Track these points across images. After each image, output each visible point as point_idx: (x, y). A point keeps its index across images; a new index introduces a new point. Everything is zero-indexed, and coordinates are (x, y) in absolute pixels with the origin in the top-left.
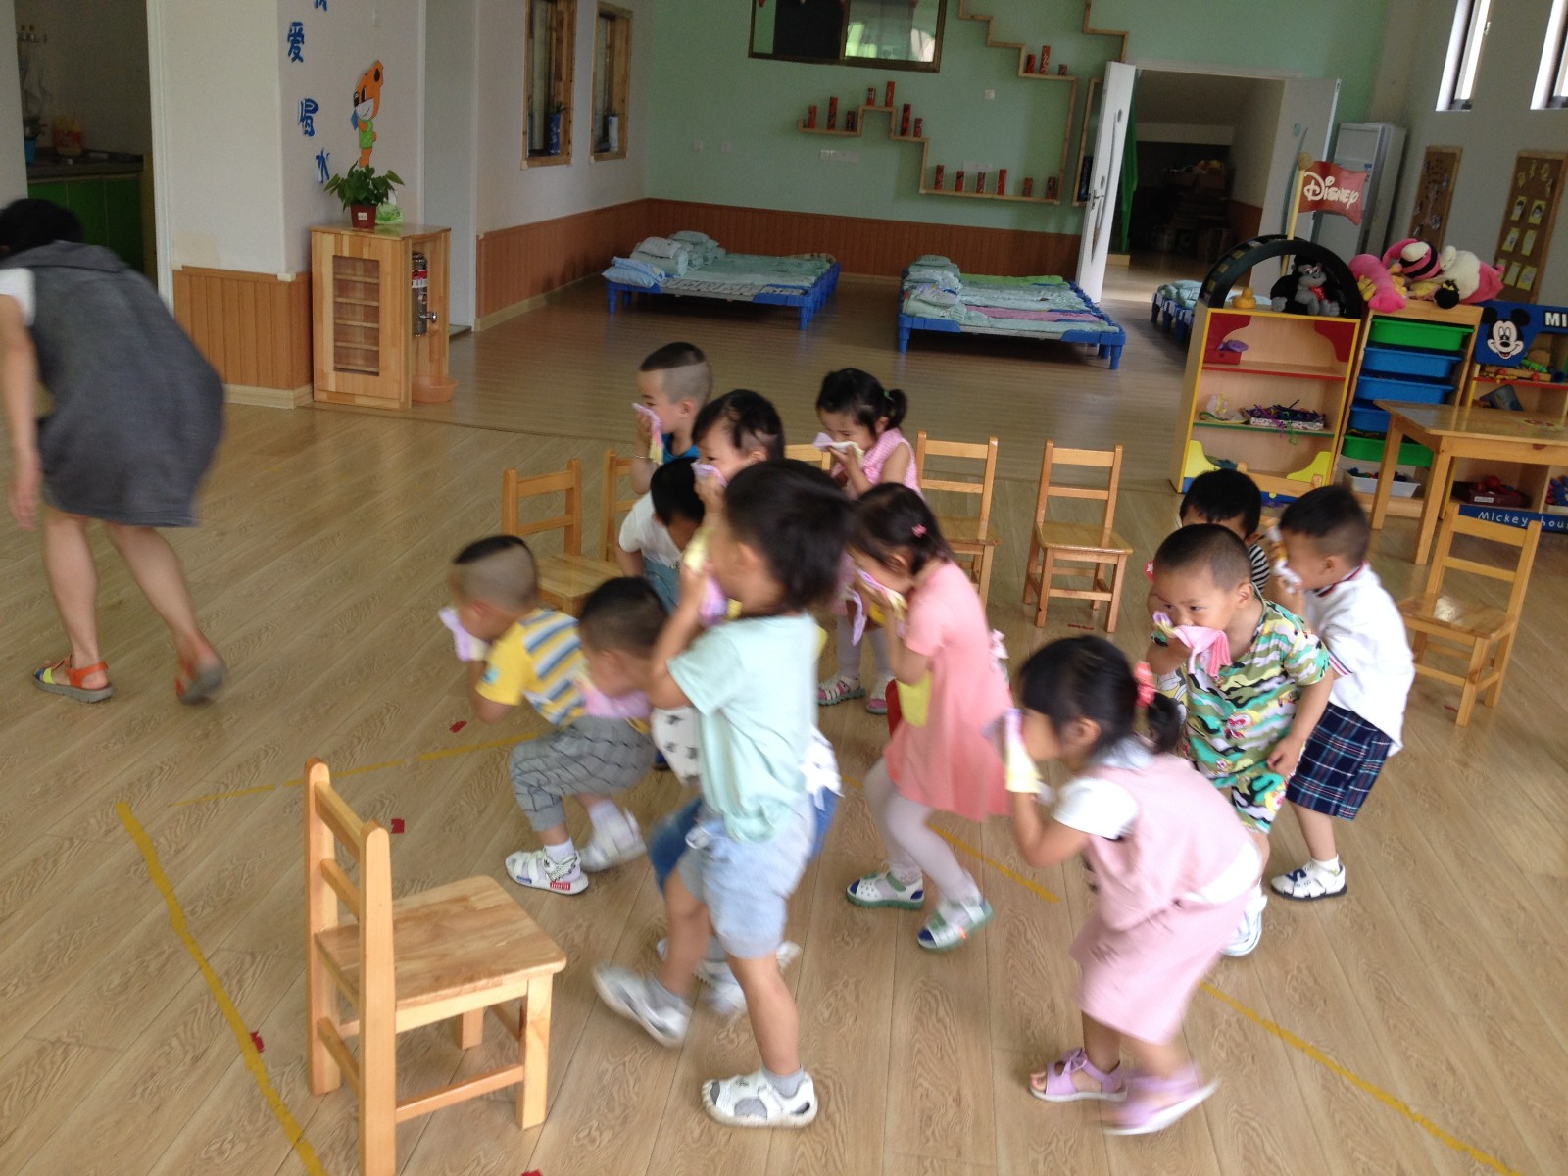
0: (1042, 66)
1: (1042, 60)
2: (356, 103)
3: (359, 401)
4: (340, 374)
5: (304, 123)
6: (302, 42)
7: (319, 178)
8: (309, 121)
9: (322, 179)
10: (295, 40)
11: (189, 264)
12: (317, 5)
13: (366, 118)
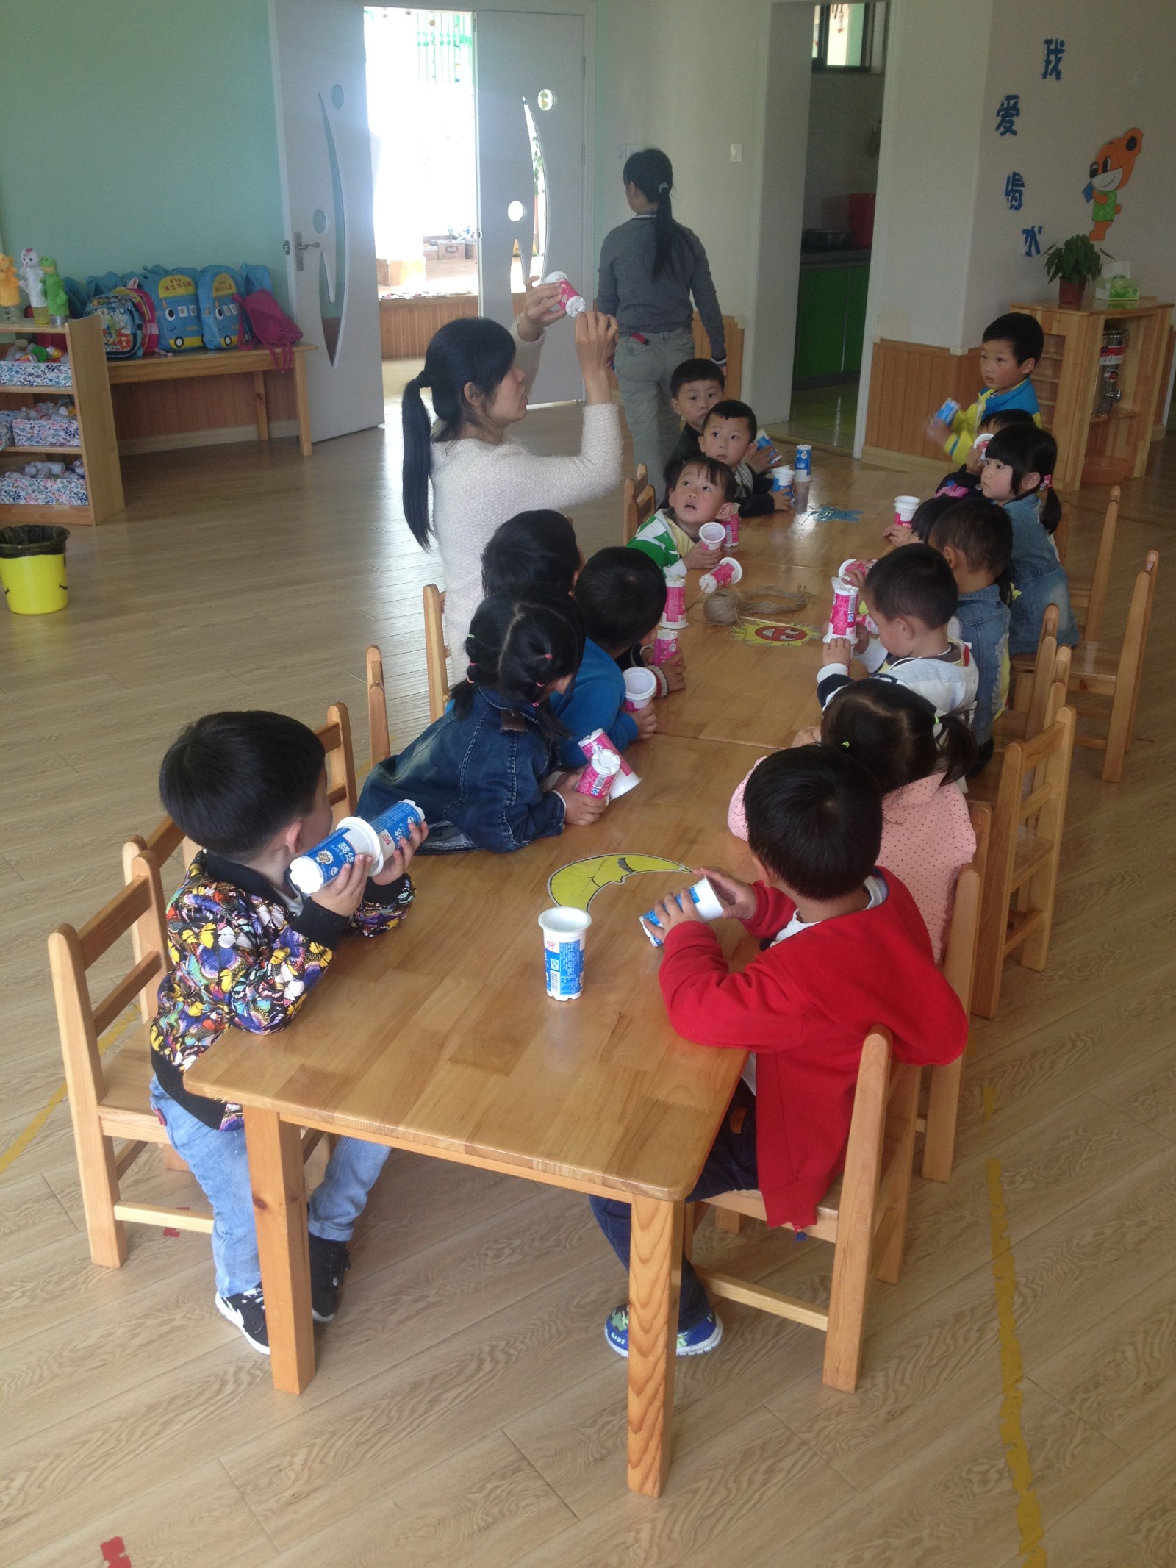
2: (1093, 173)
5: (1010, 197)
6: (1018, 114)
7: (1024, 253)
8: (1017, 195)
9: (1029, 254)
10: (1008, 114)
11: (886, 337)
12: (1045, 75)
13: (1107, 189)
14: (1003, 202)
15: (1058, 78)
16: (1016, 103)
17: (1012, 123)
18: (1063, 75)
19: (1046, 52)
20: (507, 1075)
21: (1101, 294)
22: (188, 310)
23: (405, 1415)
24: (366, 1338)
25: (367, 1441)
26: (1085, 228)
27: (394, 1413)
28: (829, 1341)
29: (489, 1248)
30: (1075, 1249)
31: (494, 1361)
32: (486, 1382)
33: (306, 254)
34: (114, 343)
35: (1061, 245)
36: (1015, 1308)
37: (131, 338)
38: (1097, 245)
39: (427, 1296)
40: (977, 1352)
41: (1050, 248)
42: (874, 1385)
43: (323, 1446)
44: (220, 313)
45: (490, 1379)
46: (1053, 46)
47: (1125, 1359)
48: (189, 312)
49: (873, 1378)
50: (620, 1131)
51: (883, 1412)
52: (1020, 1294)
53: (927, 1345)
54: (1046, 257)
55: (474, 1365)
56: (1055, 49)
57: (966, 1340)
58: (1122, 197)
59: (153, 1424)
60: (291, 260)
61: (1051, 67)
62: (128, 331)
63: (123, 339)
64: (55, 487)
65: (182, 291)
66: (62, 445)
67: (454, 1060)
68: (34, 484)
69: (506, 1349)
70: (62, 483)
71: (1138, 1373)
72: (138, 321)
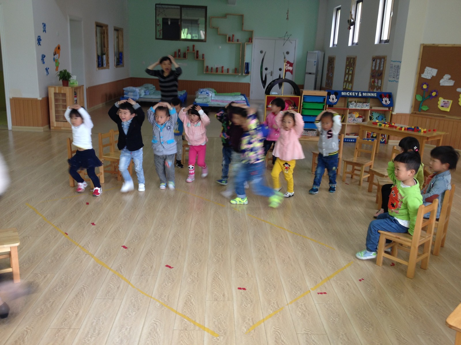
0: (232, 40)
1: (232, 38)
2: (54, 55)
3: (63, 129)
4: (57, 122)
5: (42, 60)
7: (46, 74)
11: (14, 97)
13: (57, 58)
16: (40, 38)
17: (40, 43)
18: (47, 32)
46: (44, 25)
58: (60, 59)
61: (44, 30)
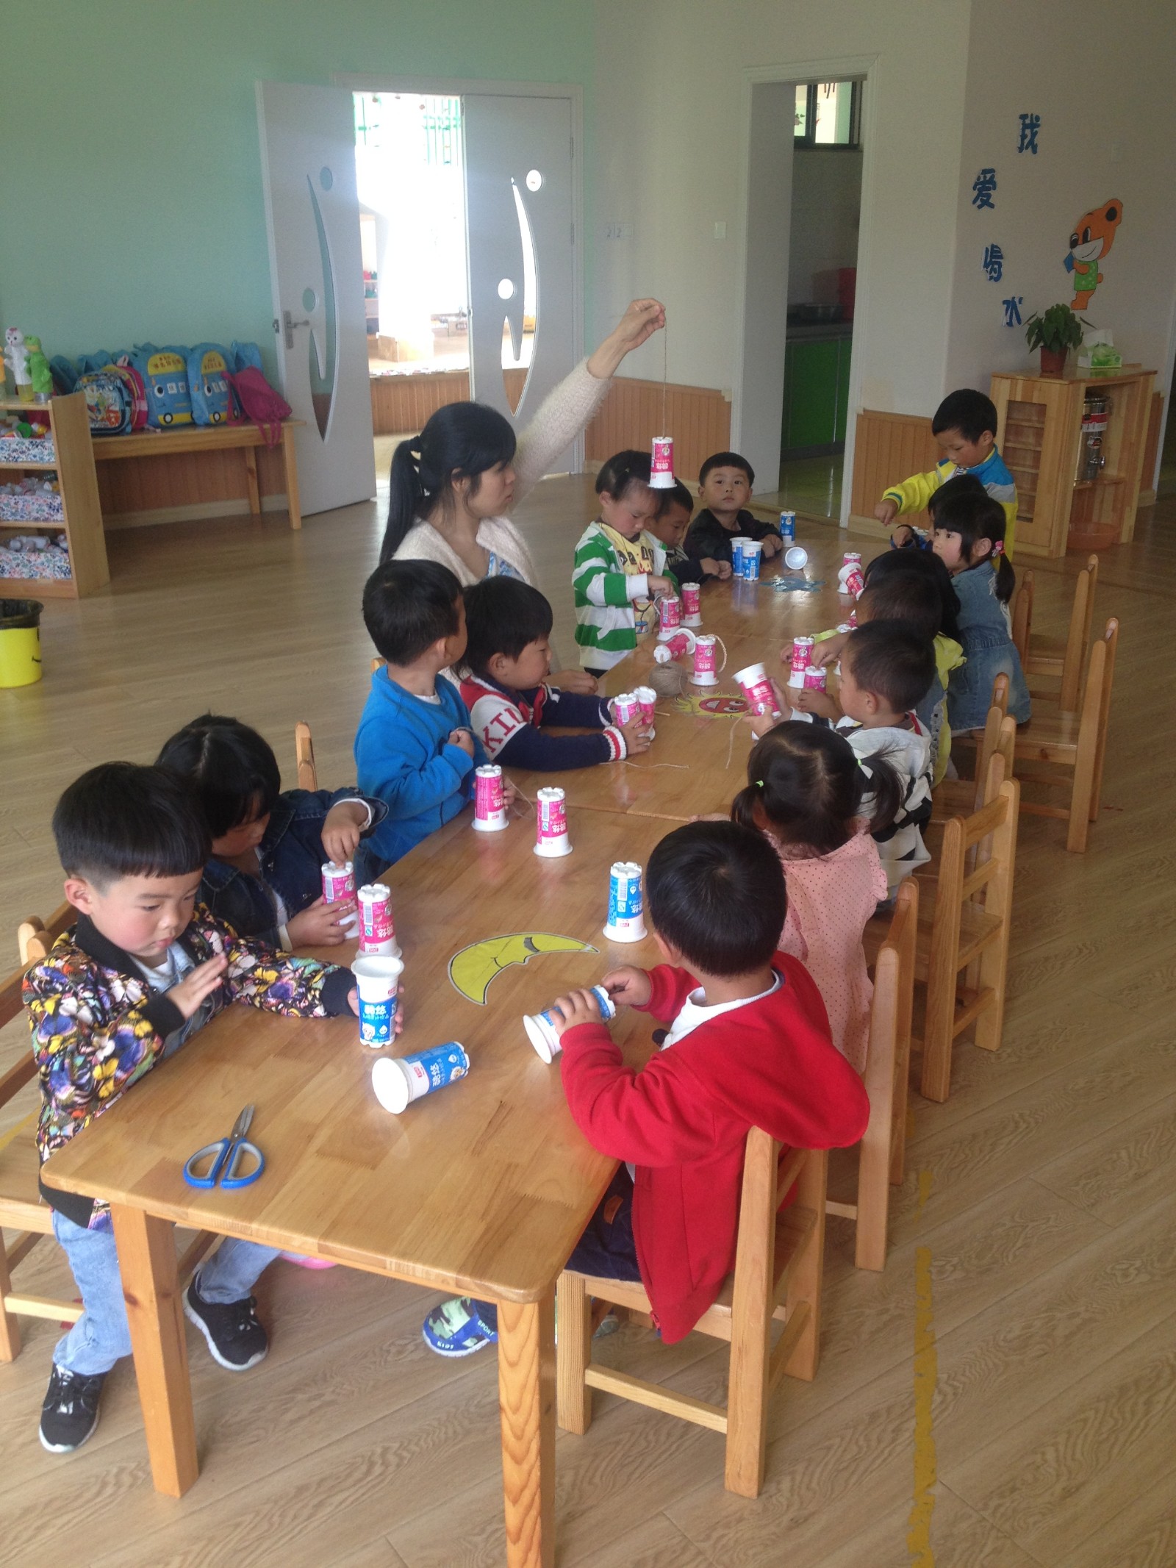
2: (1074, 244)
5: (989, 269)
6: (994, 189)
7: (1005, 322)
8: (996, 266)
9: (1010, 324)
10: (984, 188)
11: (870, 408)
12: (1021, 150)
13: (1086, 259)
14: (983, 275)
15: (1035, 152)
16: (993, 177)
17: (989, 196)
18: (1039, 149)
19: (1021, 126)
20: (374, 1168)
21: (1084, 363)
22: (177, 387)
23: (288, 1520)
24: (255, 1439)
25: (245, 1548)
26: (1064, 296)
27: (276, 1519)
28: (729, 1443)
29: (393, 1344)
30: (1002, 1344)
31: (385, 1464)
32: (374, 1487)
33: (295, 332)
34: (103, 420)
35: (1042, 315)
36: (933, 1406)
37: (120, 415)
38: (1078, 314)
39: (323, 1395)
40: (890, 1455)
41: (1030, 319)
42: (779, 1491)
43: (198, 1554)
44: (209, 390)
45: (379, 1483)
46: (1028, 121)
47: (1045, 1461)
48: (178, 390)
49: (779, 1483)
50: (482, 1227)
51: (785, 1520)
52: (940, 1392)
53: (838, 1447)
54: (1027, 327)
55: (364, 1468)
56: (1030, 124)
57: (879, 1441)
58: (1104, 266)
59: (26, 1529)
60: (280, 339)
61: (1026, 141)
62: (116, 408)
63: (112, 415)
64: (39, 561)
65: (171, 369)
66: (46, 520)
67: (321, 1153)
68: (18, 558)
69: (399, 1452)
70: (46, 557)
71: (1058, 1476)
72: (127, 398)
